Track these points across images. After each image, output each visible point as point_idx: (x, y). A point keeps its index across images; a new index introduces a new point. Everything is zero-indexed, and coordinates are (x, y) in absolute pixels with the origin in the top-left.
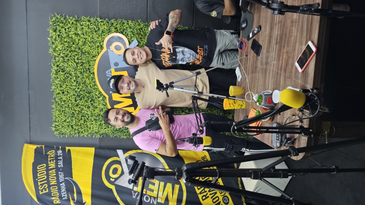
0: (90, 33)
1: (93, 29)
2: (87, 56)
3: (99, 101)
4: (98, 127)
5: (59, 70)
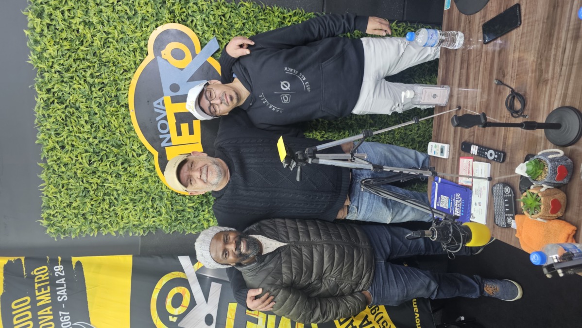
0: (117, 21)
1: (123, 13)
2: (112, 70)
3: (140, 162)
4: (138, 215)
5: (51, 100)
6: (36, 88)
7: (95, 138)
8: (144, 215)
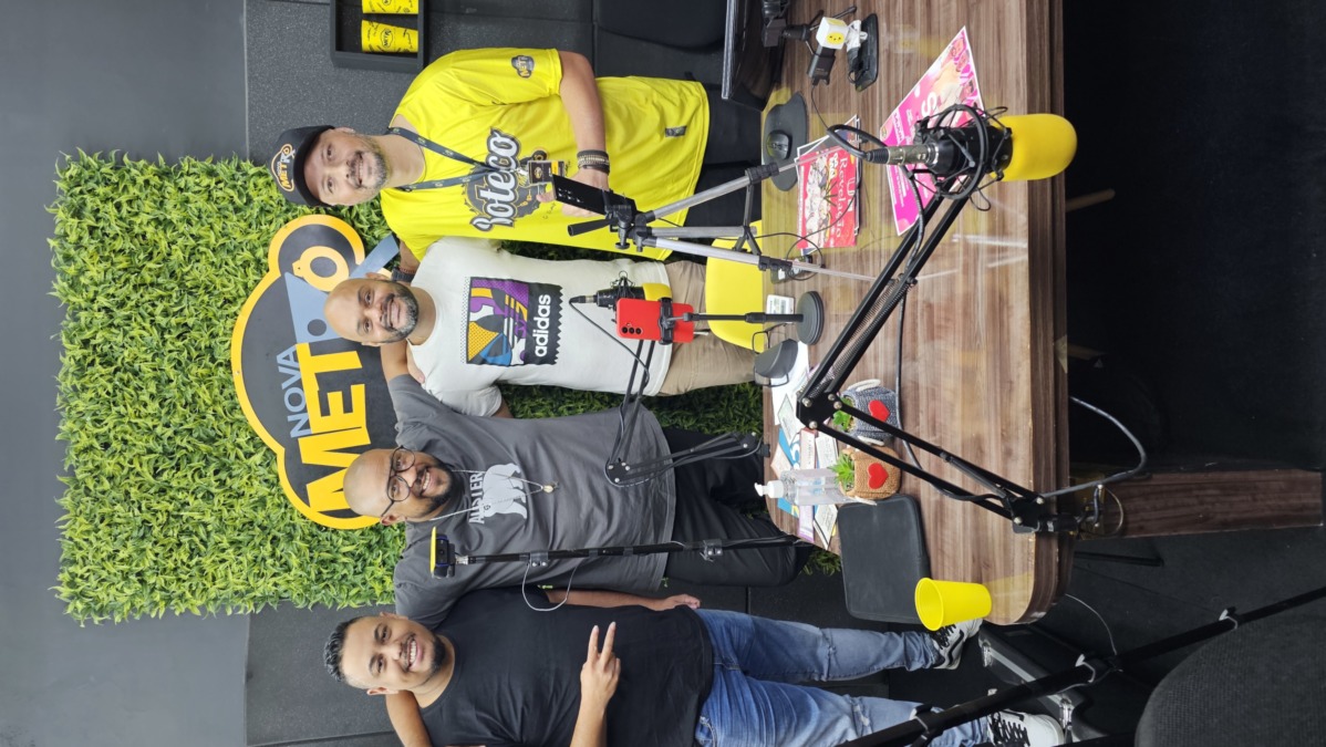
0: (215, 216)
1: (226, 203)
2: (203, 302)
3: (250, 468)
4: (244, 573)
5: (89, 360)
6: (64, 339)
7: (167, 425)
8: (256, 571)
